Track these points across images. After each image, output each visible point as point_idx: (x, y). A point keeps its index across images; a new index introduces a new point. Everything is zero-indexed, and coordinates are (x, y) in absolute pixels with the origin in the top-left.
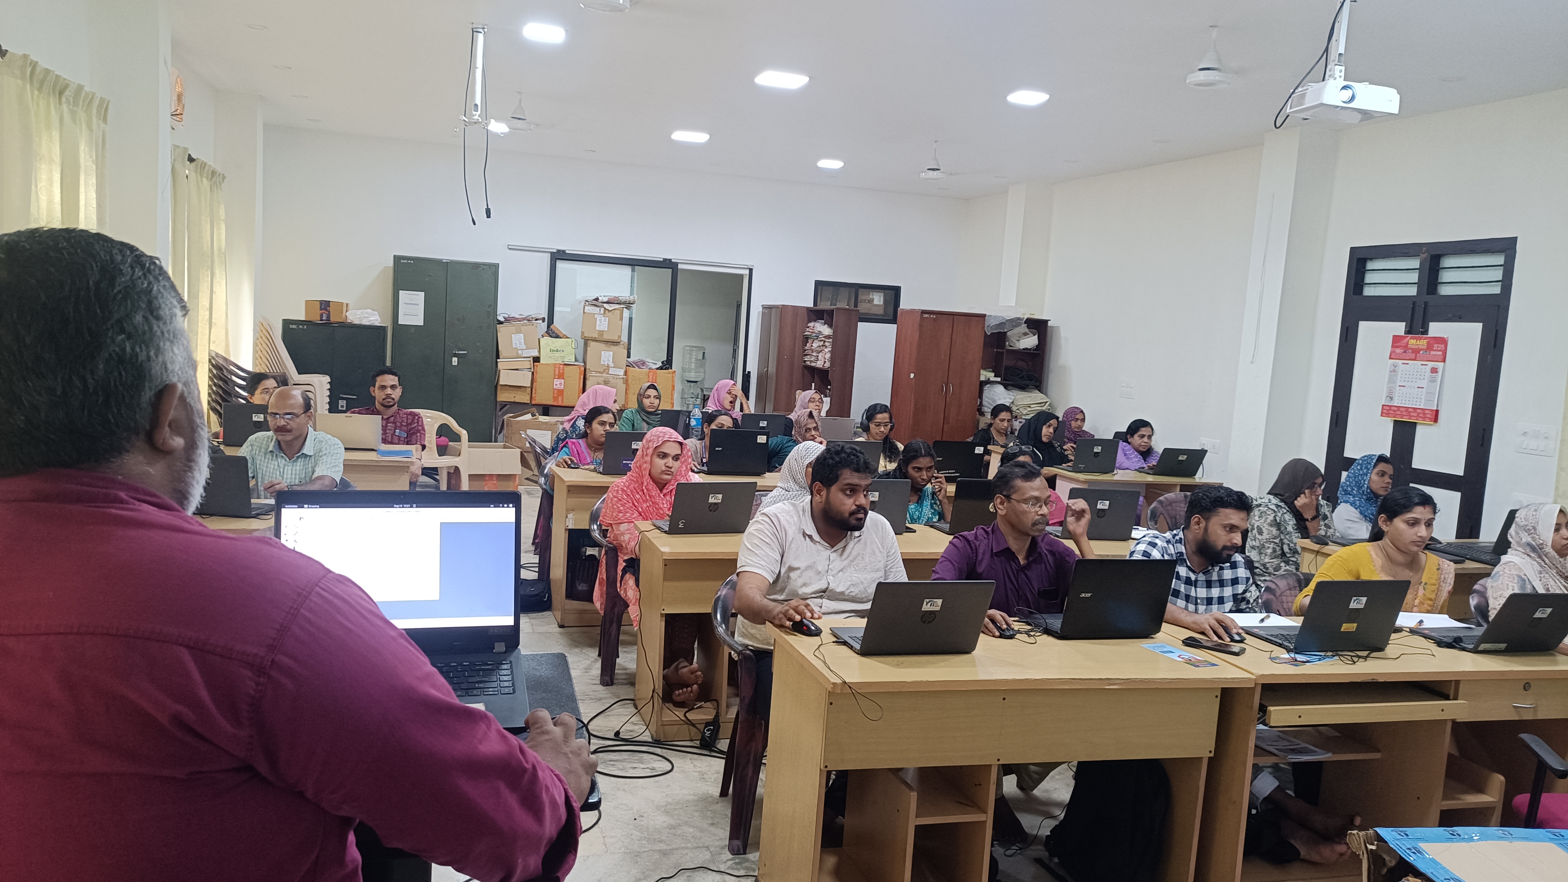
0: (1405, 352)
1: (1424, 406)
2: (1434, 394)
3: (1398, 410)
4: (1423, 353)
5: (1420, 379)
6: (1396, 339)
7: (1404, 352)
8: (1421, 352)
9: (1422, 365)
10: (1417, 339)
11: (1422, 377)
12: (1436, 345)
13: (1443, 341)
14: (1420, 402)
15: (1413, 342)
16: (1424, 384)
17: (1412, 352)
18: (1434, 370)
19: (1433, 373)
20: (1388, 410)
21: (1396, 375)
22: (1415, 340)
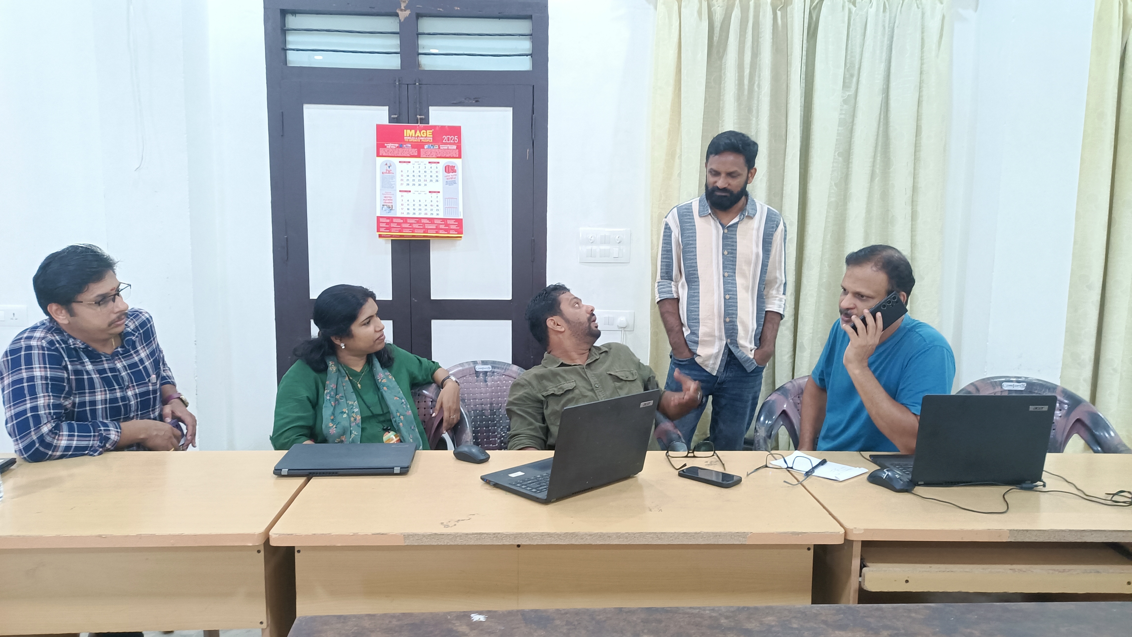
0: (400, 147)
1: (444, 216)
2: (457, 199)
3: (406, 222)
4: (429, 147)
5: (431, 181)
6: (380, 128)
7: (398, 147)
8: (426, 147)
9: (430, 163)
10: (415, 129)
11: (434, 179)
12: (446, 137)
13: (456, 131)
14: (438, 210)
15: (408, 133)
16: (438, 186)
17: (413, 147)
18: (450, 169)
19: (449, 172)
20: (387, 223)
21: (393, 178)
22: (413, 131)
